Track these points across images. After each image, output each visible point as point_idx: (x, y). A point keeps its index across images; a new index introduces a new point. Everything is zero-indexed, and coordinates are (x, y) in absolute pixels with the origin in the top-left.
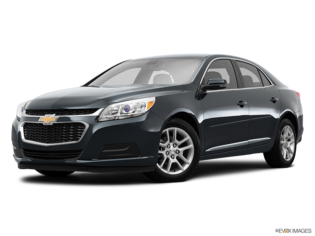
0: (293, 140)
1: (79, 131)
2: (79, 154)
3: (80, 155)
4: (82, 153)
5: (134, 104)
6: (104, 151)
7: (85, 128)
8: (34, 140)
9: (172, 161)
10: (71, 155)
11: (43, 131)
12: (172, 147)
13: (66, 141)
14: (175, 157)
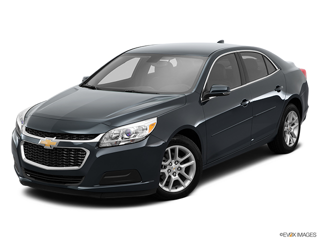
0: (297, 124)
1: (79, 157)
2: (80, 180)
3: (82, 181)
4: (83, 178)
5: (136, 129)
6: (106, 177)
7: (85, 154)
8: (34, 161)
9: (174, 178)
10: (73, 180)
11: (43, 154)
12: (174, 164)
13: (67, 166)
14: (177, 174)
